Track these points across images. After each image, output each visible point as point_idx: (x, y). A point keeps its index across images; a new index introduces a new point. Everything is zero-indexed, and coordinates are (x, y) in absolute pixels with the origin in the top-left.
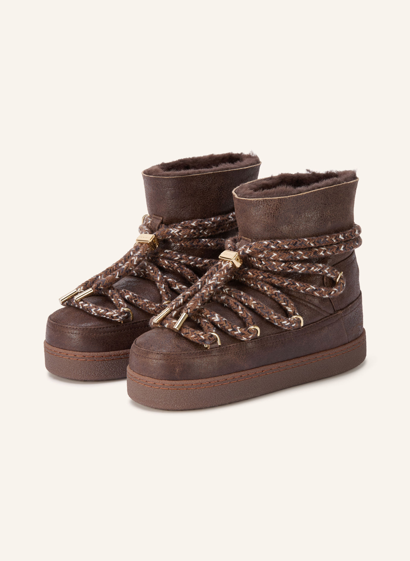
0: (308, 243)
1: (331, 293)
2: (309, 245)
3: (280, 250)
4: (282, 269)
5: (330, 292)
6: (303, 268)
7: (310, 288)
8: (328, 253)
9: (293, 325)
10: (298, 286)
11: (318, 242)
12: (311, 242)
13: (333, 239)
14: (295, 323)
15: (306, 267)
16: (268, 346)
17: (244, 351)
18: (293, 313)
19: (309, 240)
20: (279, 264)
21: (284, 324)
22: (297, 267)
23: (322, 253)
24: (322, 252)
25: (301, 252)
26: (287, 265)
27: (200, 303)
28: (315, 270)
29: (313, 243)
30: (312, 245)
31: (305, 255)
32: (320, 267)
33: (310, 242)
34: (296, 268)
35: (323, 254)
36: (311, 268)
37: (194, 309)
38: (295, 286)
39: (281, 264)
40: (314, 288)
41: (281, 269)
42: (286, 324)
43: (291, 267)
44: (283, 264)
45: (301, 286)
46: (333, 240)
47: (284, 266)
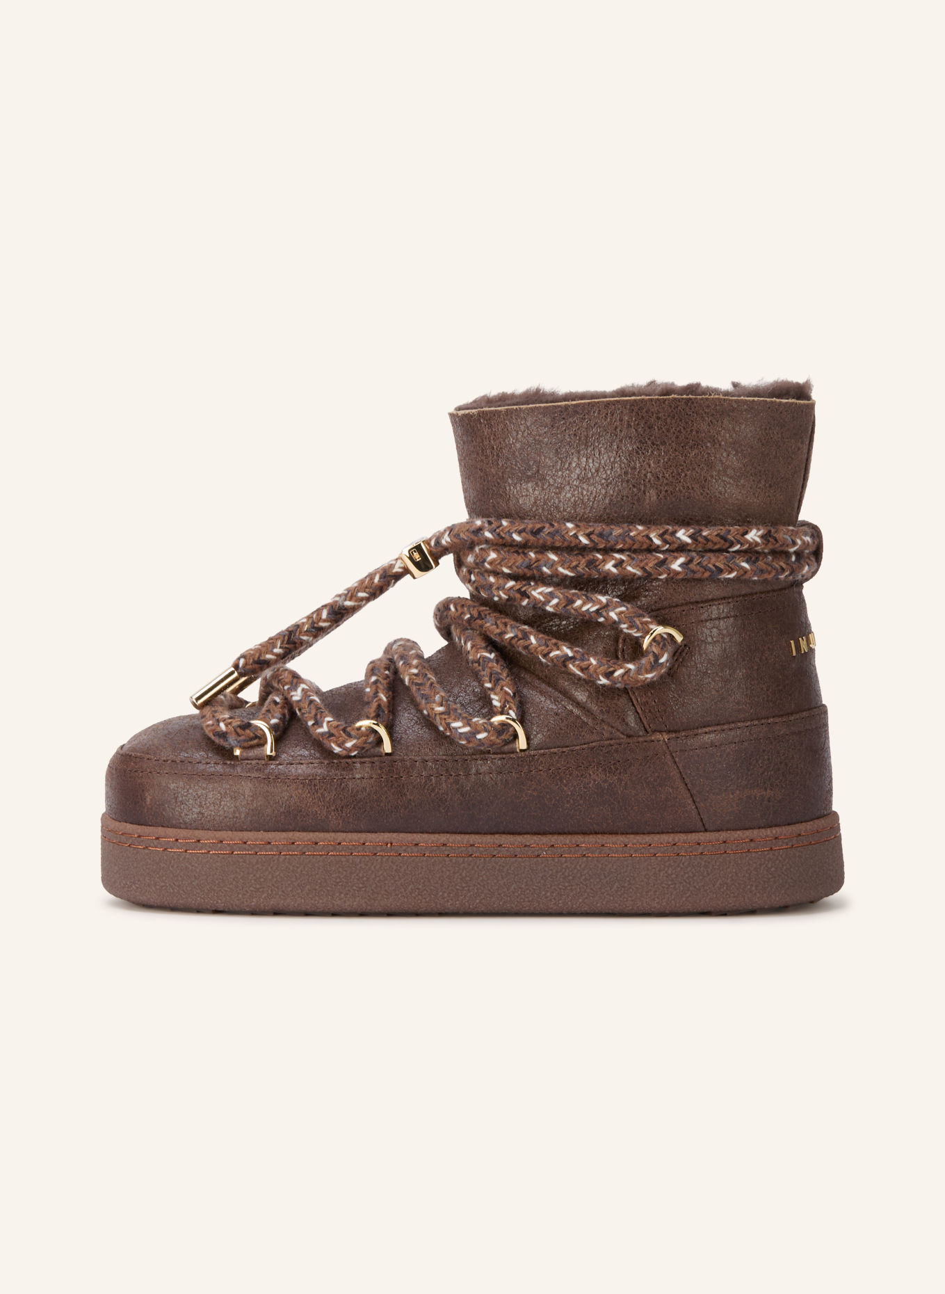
0: (571, 534)
1: (613, 672)
2: (572, 539)
3: (502, 544)
4: (506, 597)
5: (612, 669)
6: (553, 598)
7: (558, 652)
8: (629, 568)
9: (480, 736)
10: (532, 644)
11: (601, 535)
12: (582, 533)
13: (652, 536)
14: (486, 730)
15: (561, 596)
16: (412, 783)
17: (335, 780)
18: (500, 710)
19: (577, 526)
20: (501, 581)
21: (456, 729)
22: (540, 593)
23: (609, 566)
24: (613, 562)
25: (553, 557)
26: (518, 587)
27: (280, 647)
28: (584, 609)
29: (588, 536)
30: (584, 541)
31: (562, 566)
32: (600, 602)
33: (578, 531)
34: (538, 596)
35: (614, 570)
36: (573, 602)
37: (256, 659)
38: (526, 643)
39: (506, 583)
40: (570, 654)
41: (504, 596)
42: (461, 731)
43: (525, 591)
44: (511, 583)
45: (540, 646)
46: (651, 540)
47: (511, 588)
